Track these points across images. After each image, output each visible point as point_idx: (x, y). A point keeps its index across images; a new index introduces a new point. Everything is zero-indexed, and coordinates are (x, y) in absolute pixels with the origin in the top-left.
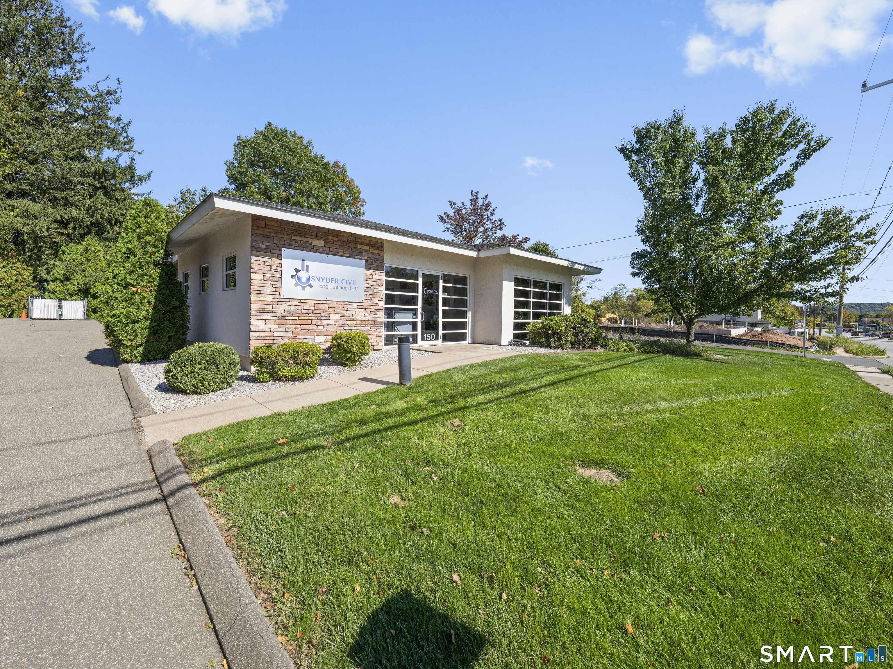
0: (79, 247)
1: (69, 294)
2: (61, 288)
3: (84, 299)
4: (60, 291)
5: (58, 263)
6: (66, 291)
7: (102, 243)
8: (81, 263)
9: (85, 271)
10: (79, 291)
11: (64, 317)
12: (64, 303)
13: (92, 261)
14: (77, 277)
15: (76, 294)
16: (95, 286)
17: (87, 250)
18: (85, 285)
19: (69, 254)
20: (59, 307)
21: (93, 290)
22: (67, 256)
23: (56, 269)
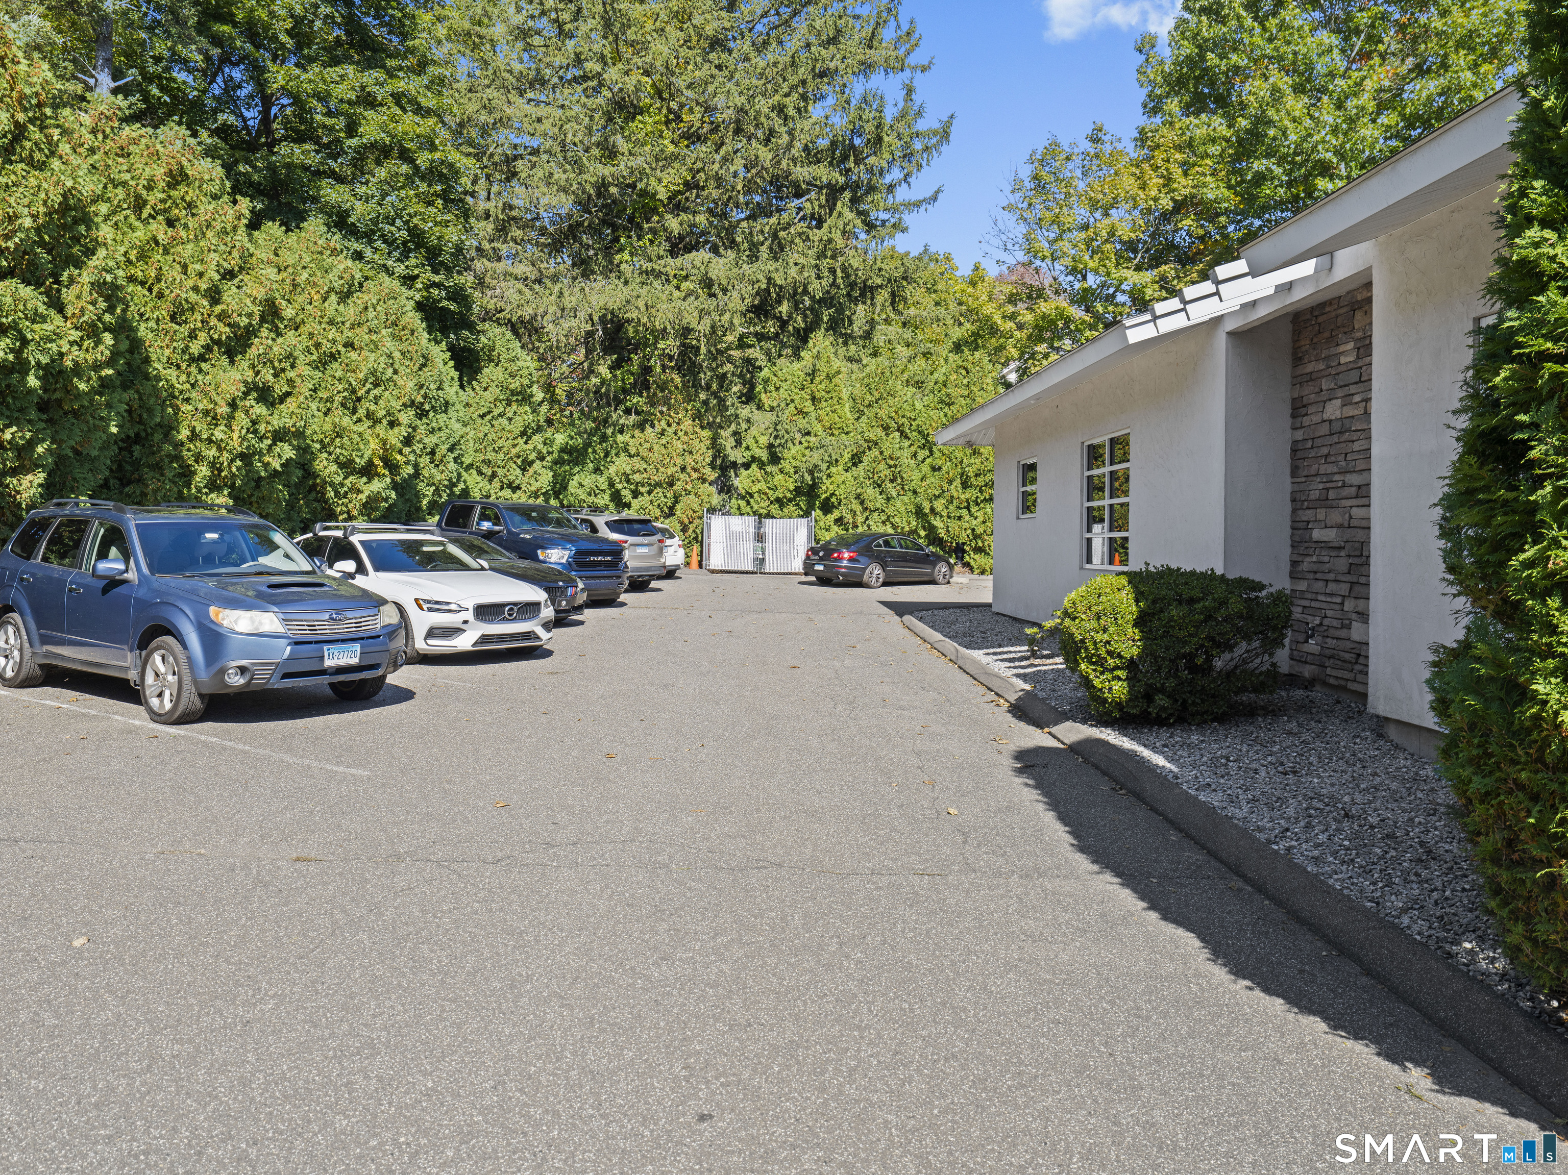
0: (797, 365)
1: (778, 500)
2: (762, 486)
3: (807, 514)
4: (759, 491)
5: (757, 415)
6: (770, 492)
7: (842, 351)
8: (800, 412)
9: (808, 433)
10: (798, 491)
11: (768, 568)
12: (770, 526)
13: (824, 404)
14: (793, 451)
15: (790, 500)
16: (829, 476)
17: (813, 374)
18: (811, 473)
19: (777, 389)
20: (760, 538)
21: (826, 488)
22: (774, 394)
23: (754, 431)
